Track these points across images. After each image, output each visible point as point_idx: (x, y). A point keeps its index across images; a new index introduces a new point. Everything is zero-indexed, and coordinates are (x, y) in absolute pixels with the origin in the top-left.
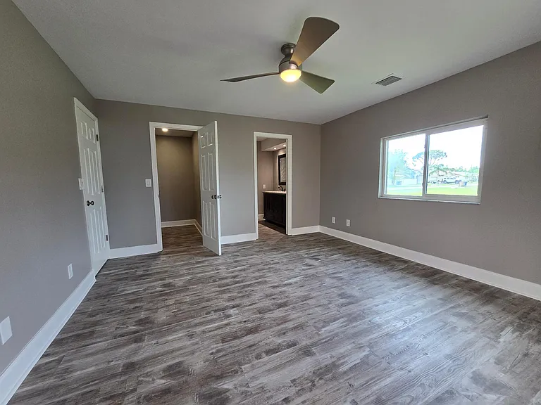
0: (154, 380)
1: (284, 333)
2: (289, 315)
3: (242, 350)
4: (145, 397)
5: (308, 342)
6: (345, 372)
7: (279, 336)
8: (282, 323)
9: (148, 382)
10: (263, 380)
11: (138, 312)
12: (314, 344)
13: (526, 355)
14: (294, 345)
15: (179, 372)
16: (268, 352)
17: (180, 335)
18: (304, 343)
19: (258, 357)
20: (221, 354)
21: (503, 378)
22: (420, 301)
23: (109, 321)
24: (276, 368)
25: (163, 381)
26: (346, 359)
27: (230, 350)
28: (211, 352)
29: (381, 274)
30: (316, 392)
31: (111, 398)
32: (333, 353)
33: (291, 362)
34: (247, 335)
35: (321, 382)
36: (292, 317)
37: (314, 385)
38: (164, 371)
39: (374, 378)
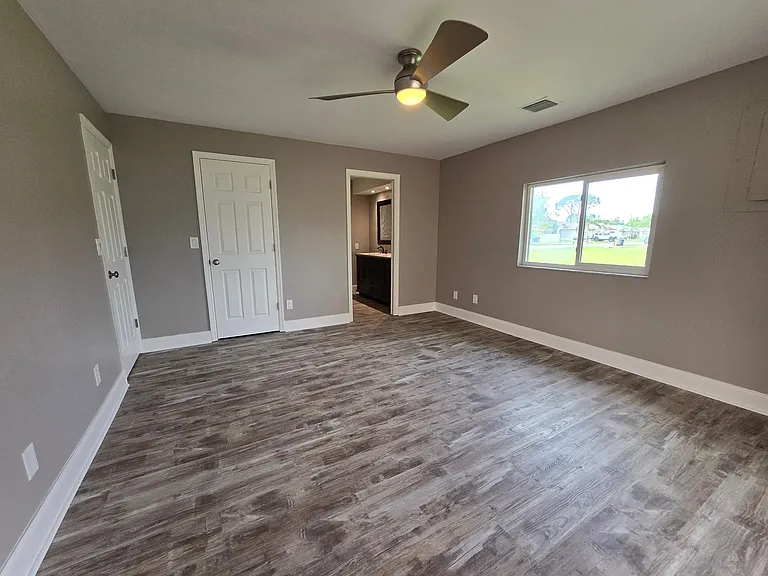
0: (242, 516)
1: (404, 449)
2: (408, 425)
3: (353, 472)
4: (235, 538)
5: (436, 459)
6: (485, 494)
7: (398, 452)
8: (399, 437)
9: (234, 519)
10: (386, 508)
11: (200, 429)
12: (444, 461)
13: (691, 463)
14: (419, 463)
15: (275, 504)
16: (388, 474)
17: (266, 457)
18: (431, 460)
19: (375, 480)
20: (327, 478)
21: (668, 491)
22: (571, 403)
23: (162, 441)
24: (400, 493)
25: (255, 517)
26: (486, 477)
27: (337, 473)
28: (312, 477)
29: (519, 368)
30: (452, 518)
31: (189, 541)
32: (470, 471)
33: (418, 484)
34: (356, 452)
35: (457, 506)
36: (412, 427)
37: (449, 511)
38: (254, 503)
39: (520, 499)
